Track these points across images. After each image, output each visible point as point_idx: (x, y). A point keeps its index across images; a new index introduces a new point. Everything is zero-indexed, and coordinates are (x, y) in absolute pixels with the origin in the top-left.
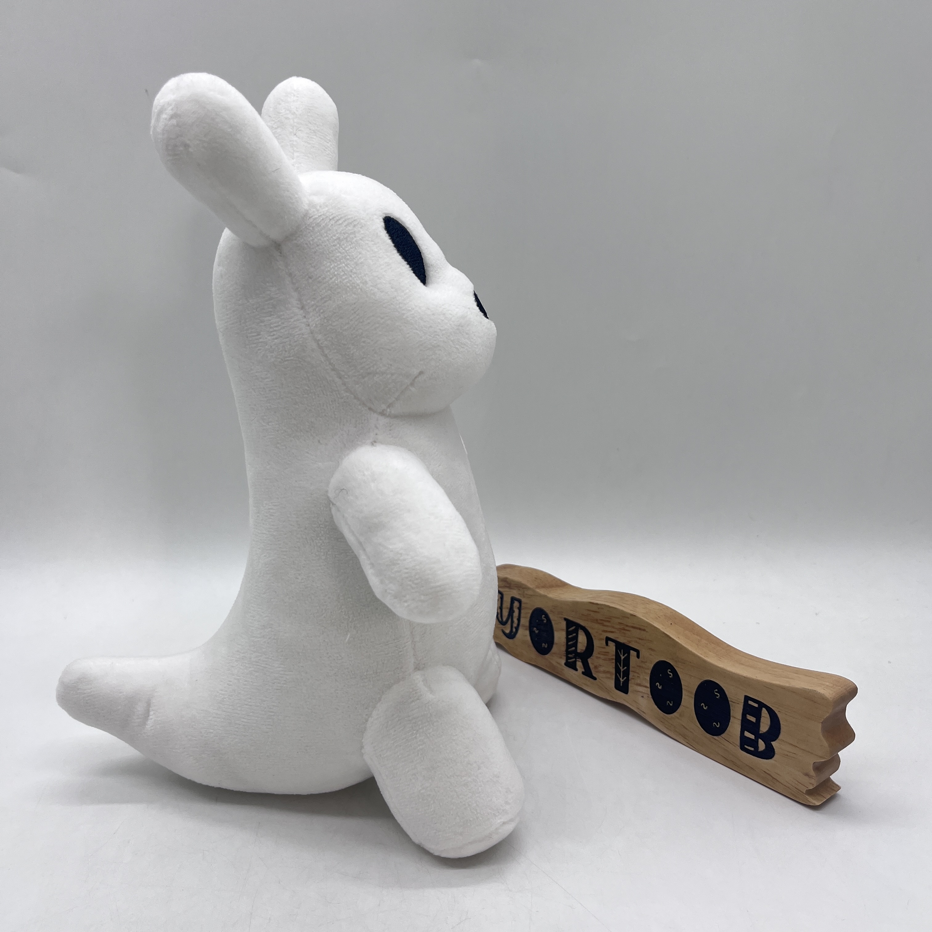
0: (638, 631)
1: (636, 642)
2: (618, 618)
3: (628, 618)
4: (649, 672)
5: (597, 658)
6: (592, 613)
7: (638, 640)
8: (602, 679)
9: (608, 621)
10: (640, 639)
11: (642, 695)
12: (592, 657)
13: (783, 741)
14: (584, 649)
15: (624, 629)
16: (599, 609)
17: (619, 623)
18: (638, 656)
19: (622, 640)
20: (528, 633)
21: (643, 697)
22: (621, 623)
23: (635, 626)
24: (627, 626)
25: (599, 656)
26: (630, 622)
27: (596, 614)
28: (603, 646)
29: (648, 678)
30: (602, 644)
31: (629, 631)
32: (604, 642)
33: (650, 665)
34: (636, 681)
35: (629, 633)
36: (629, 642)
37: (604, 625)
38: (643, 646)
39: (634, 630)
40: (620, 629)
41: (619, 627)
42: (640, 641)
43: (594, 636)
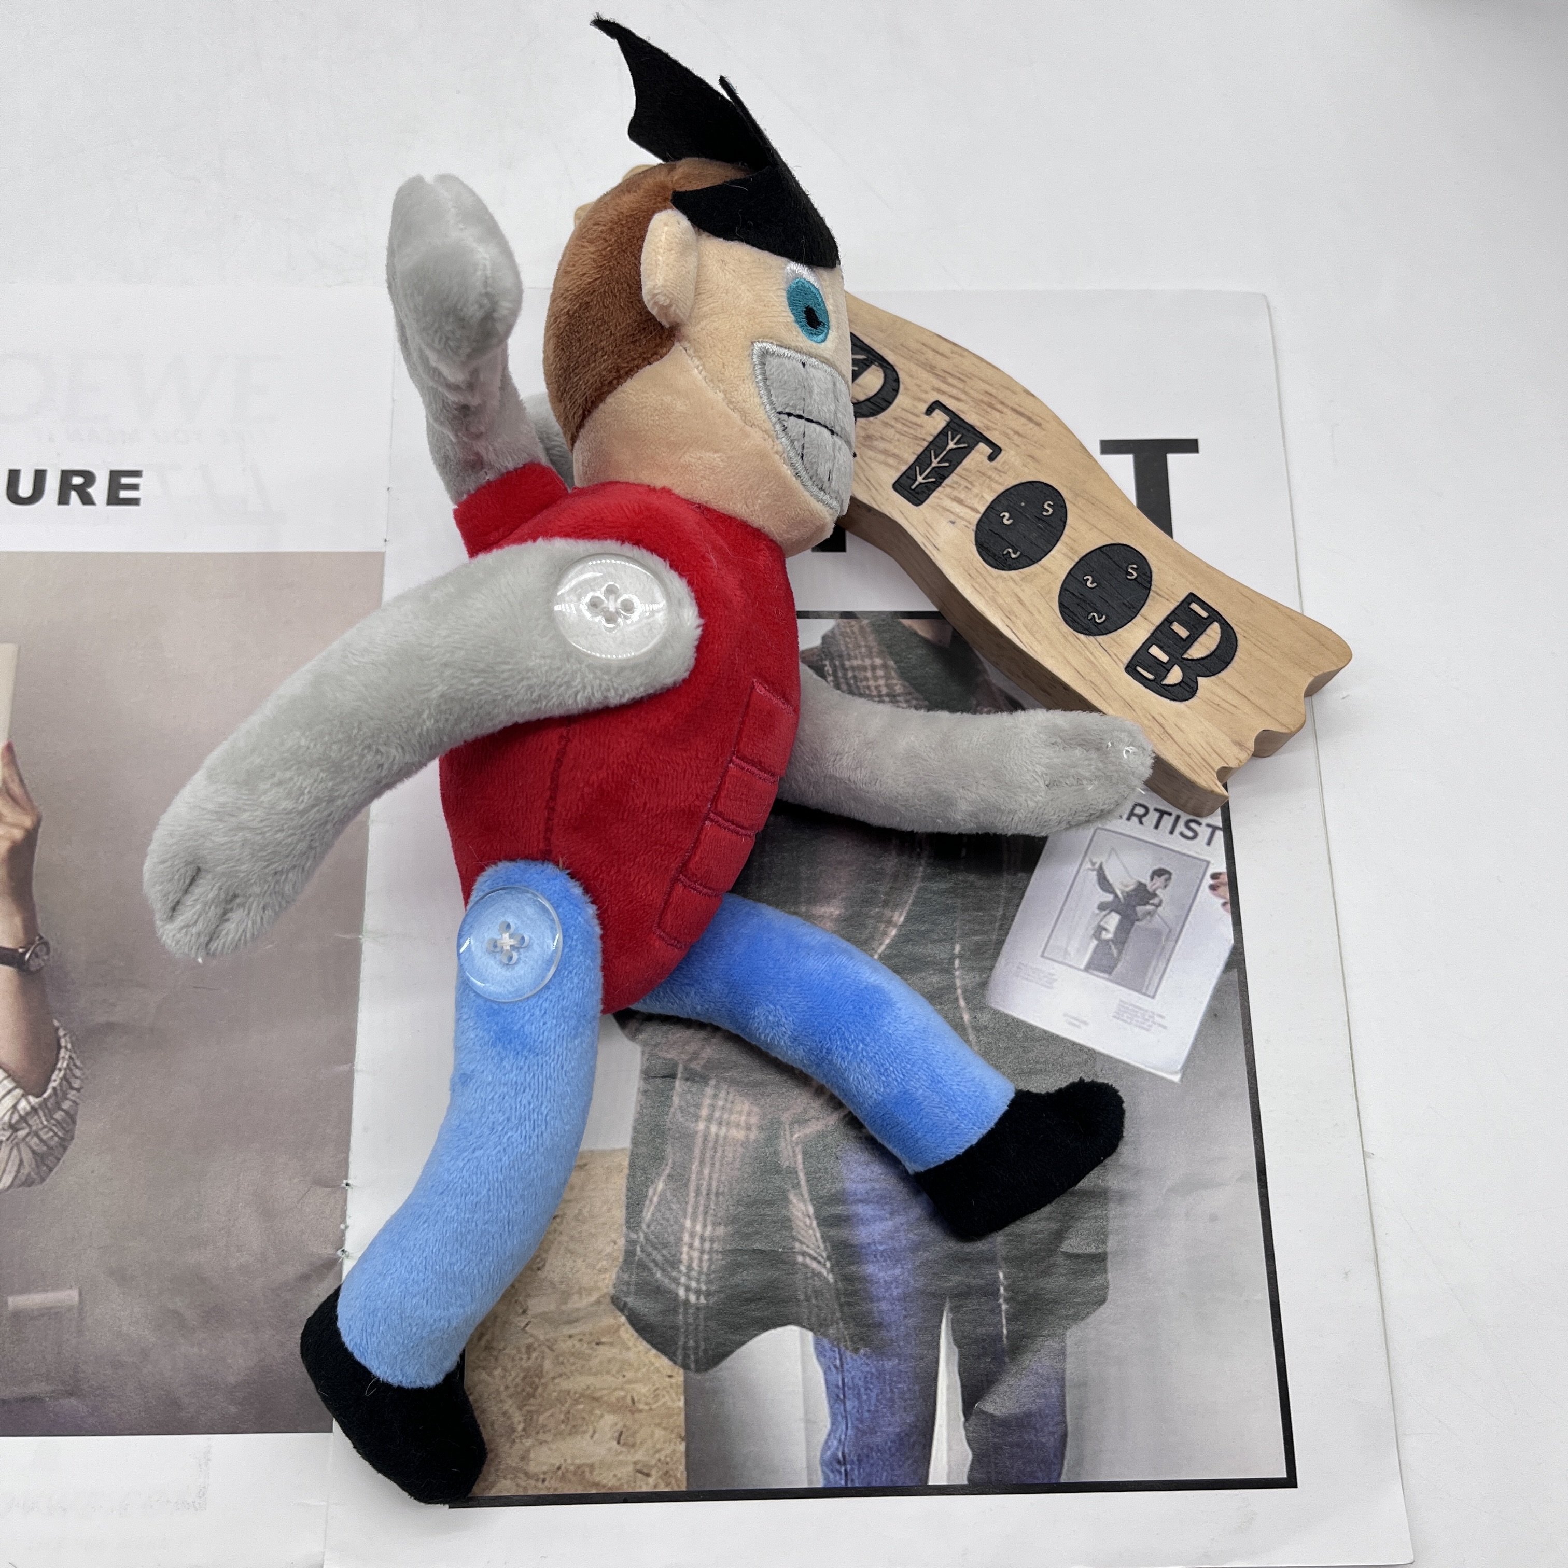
0: (1023, 420)
1: (1006, 435)
2: (992, 385)
3: (1015, 393)
4: (1001, 489)
5: (886, 424)
6: (930, 354)
7: (1011, 433)
8: (868, 461)
9: (959, 378)
10: (1016, 433)
11: (953, 518)
12: (871, 419)
13: (1225, 682)
15: (991, 403)
16: (952, 352)
17: (986, 392)
18: (991, 458)
19: (971, 418)
21: (953, 523)
22: (991, 394)
23: (1019, 409)
24: (1002, 403)
25: (893, 423)
26: (1013, 400)
27: (939, 357)
28: (915, 411)
29: (990, 498)
30: (916, 407)
31: (1001, 412)
32: (924, 407)
33: (1011, 482)
34: (955, 493)
35: (997, 415)
36: (988, 428)
37: (944, 381)
38: (1017, 446)
39: (1016, 416)
40: (982, 401)
41: (981, 397)
42: (1016, 437)
43: (906, 389)
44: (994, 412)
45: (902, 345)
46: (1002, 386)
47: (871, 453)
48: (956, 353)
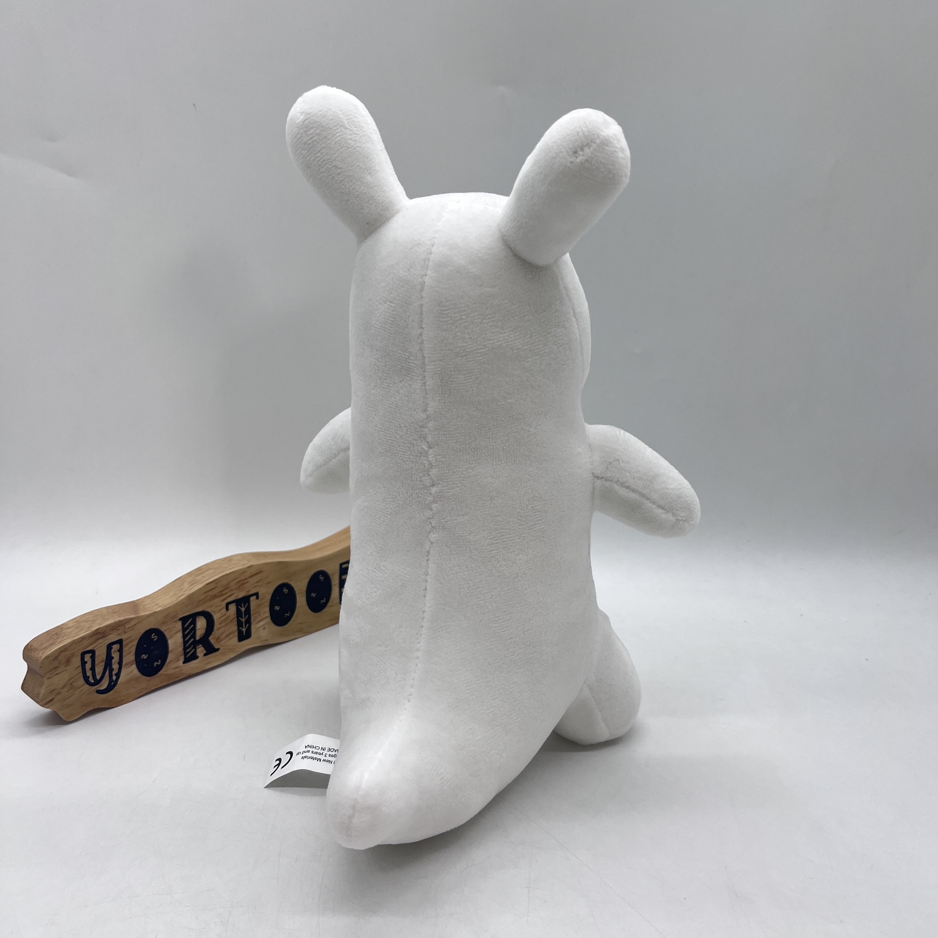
0: (256, 576)
1: (255, 587)
3: (246, 572)
4: (268, 603)
5: (219, 629)
7: (256, 584)
8: (225, 645)
9: (226, 588)
10: (257, 582)
11: (263, 627)
12: (213, 633)
14: (204, 631)
15: (242, 584)
16: (216, 584)
17: (238, 582)
18: (257, 598)
19: (241, 595)
20: (134, 666)
21: (264, 628)
23: (251, 575)
24: (246, 579)
25: (220, 626)
26: (248, 574)
27: (214, 590)
28: (223, 614)
29: (267, 609)
30: (222, 613)
31: (248, 582)
32: (225, 610)
33: (269, 597)
34: (258, 620)
35: (247, 584)
36: (248, 591)
37: (222, 595)
38: (261, 585)
39: (252, 578)
40: (239, 586)
41: (238, 585)
42: (259, 584)
43: (214, 612)
44: (246, 585)
45: (199, 601)
46: (240, 574)
47: (223, 642)
48: (217, 583)
